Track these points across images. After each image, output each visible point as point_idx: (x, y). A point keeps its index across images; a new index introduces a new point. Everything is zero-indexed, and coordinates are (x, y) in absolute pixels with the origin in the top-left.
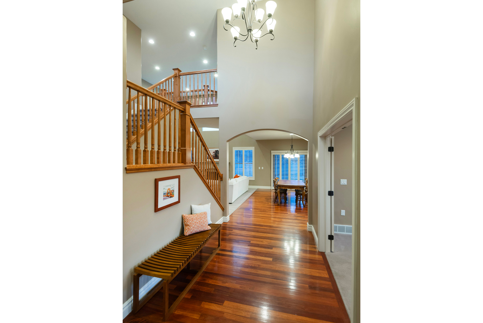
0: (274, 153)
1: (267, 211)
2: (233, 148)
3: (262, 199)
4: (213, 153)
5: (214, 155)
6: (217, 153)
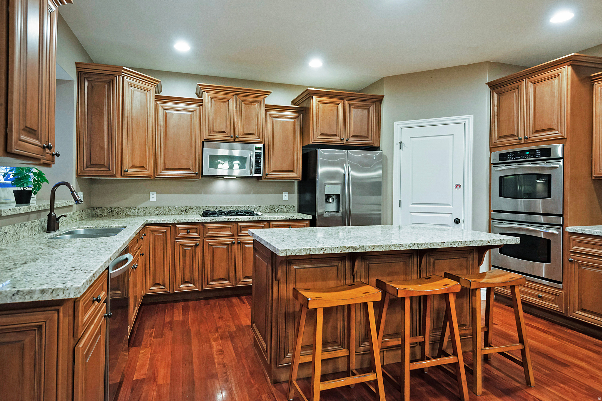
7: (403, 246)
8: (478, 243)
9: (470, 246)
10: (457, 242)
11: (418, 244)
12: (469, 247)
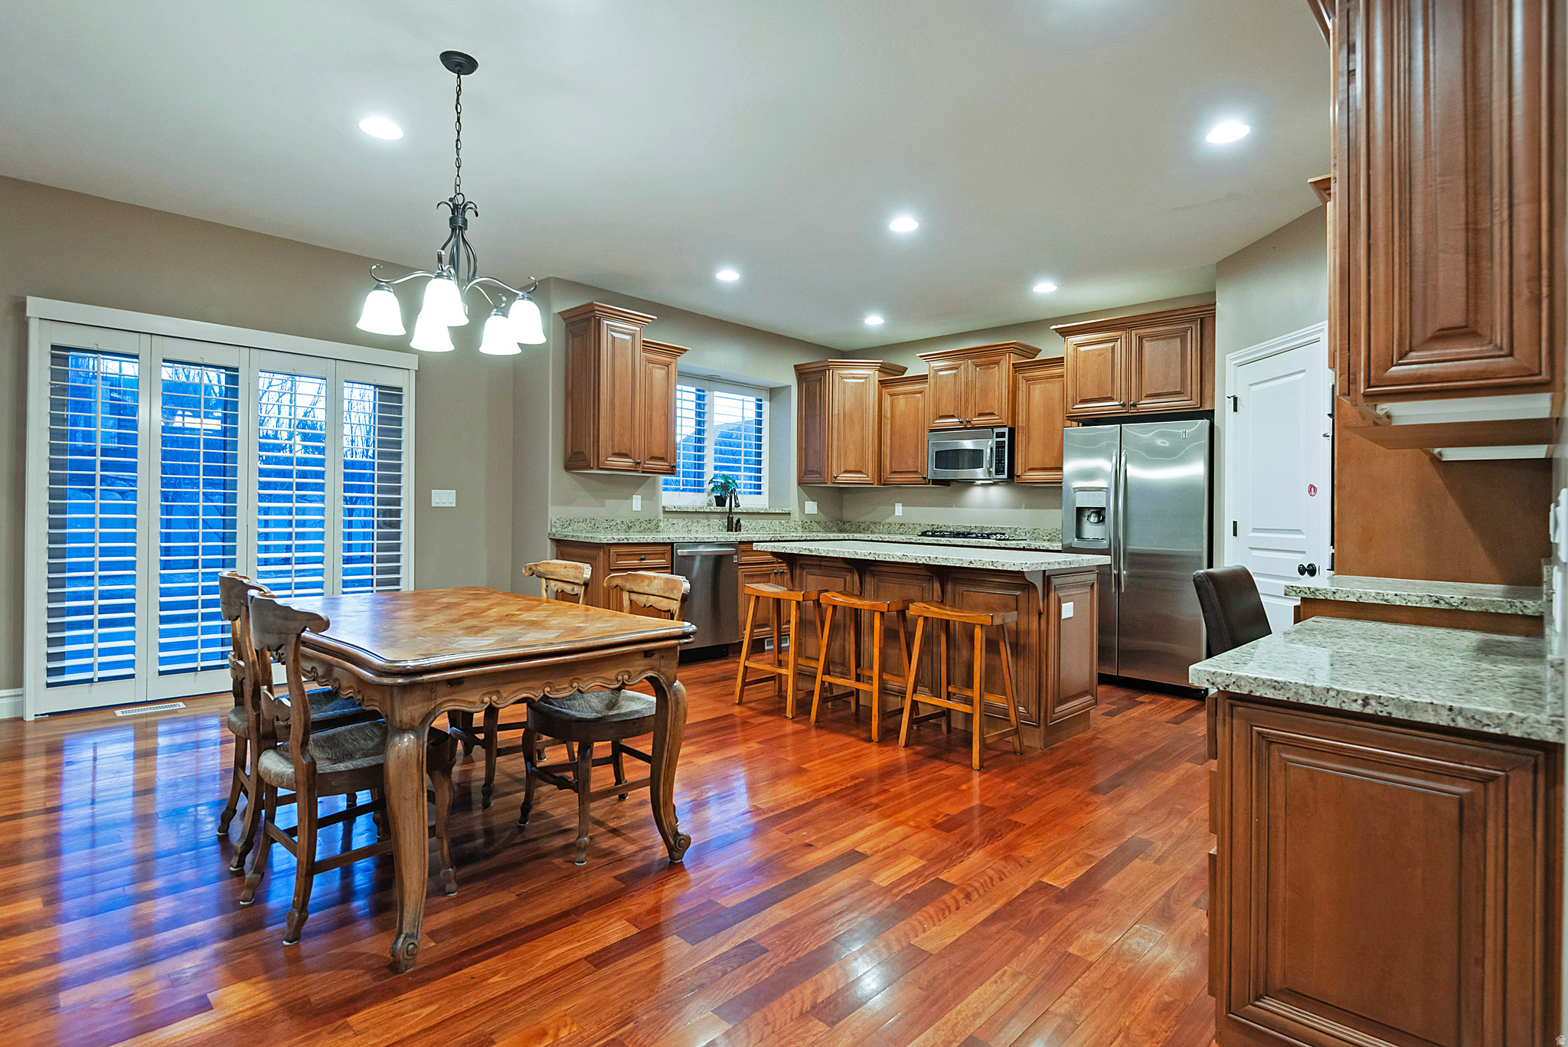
0: (64, 323)
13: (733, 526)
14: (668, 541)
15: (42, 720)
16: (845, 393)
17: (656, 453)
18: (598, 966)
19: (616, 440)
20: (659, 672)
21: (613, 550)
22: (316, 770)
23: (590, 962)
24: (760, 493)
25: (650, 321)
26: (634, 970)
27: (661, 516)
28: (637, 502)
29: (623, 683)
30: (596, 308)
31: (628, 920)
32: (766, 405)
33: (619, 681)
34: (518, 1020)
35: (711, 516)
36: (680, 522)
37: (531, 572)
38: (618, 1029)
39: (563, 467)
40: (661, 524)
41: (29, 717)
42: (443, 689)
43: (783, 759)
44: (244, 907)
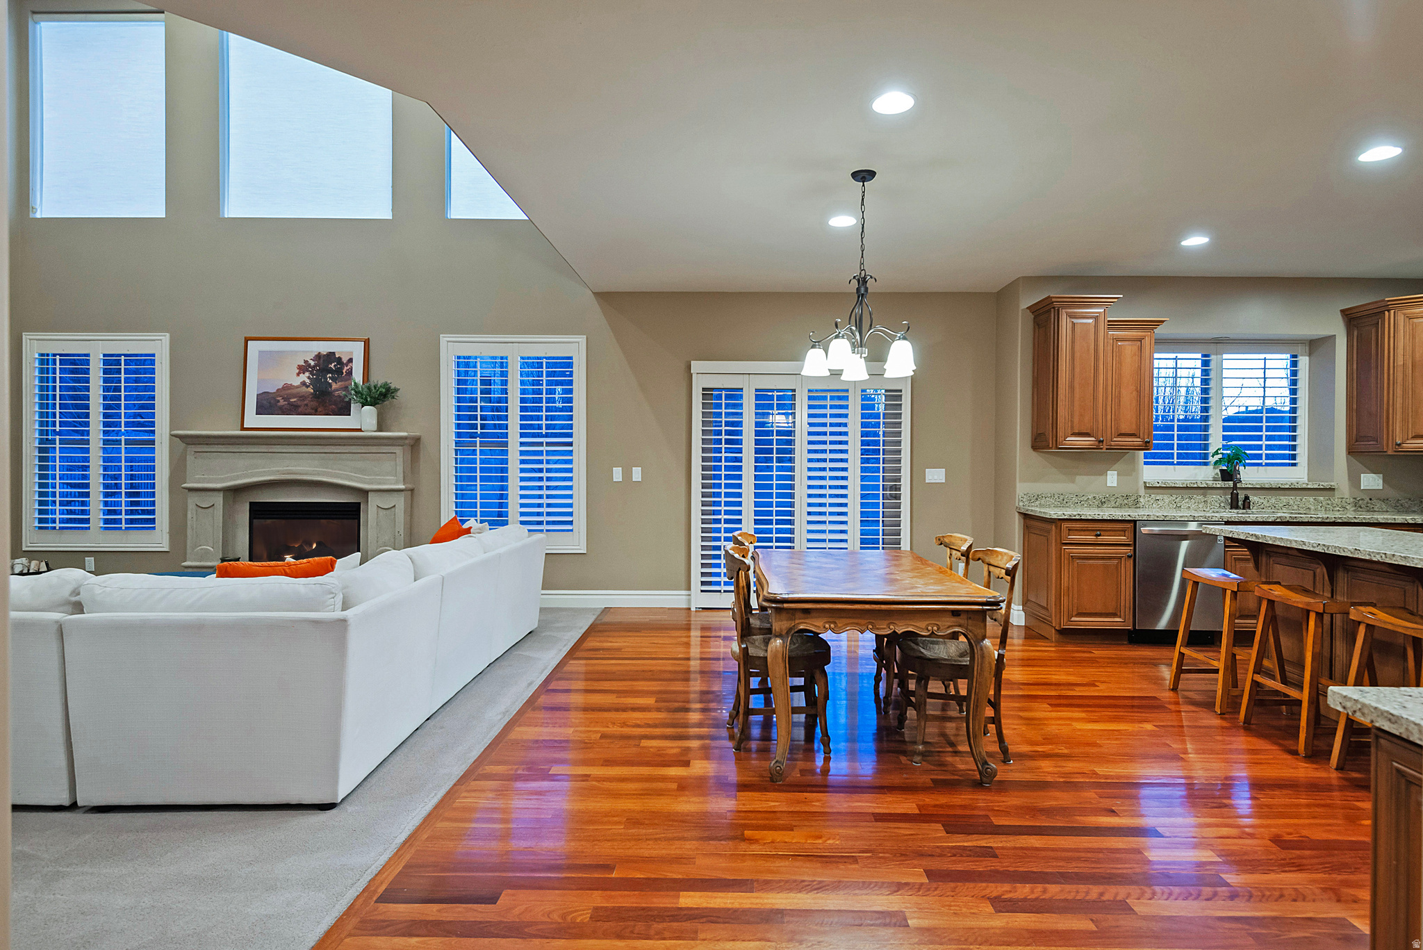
0: (707, 374)
1: (689, 900)
2: (444, 339)
3: (634, 709)
4: (302, 369)
5: (304, 389)
6: (330, 371)
7: (1305, 544)
8: (1416, 561)
9: (1400, 563)
10: (1378, 553)
11: (1324, 545)
12: (1398, 565)
13: (1238, 500)
14: (1129, 518)
15: (699, 611)
16: (1414, 337)
17: (1125, 428)
18: (876, 820)
19: (1076, 420)
20: (967, 629)
21: (1065, 525)
22: (748, 653)
23: (874, 816)
24: (1294, 465)
25: (1116, 300)
26: (896, 831)
27: (1142, 491)
28: (1112, 478)
29: (933, 632)
30: (1053, 300)
31: (917, 805)
32: (1304, 361)
33: (929, 631)
34: (812, 826)
35: (1209, 491)
36: (1166, 498)
37: (940, 543)
38: (859, 853)
39: (1030, 447)
40: (1141, 500)
41: (693, 609)
42: (798, 615)
43: (1168, 745)
44: (728, 728)
